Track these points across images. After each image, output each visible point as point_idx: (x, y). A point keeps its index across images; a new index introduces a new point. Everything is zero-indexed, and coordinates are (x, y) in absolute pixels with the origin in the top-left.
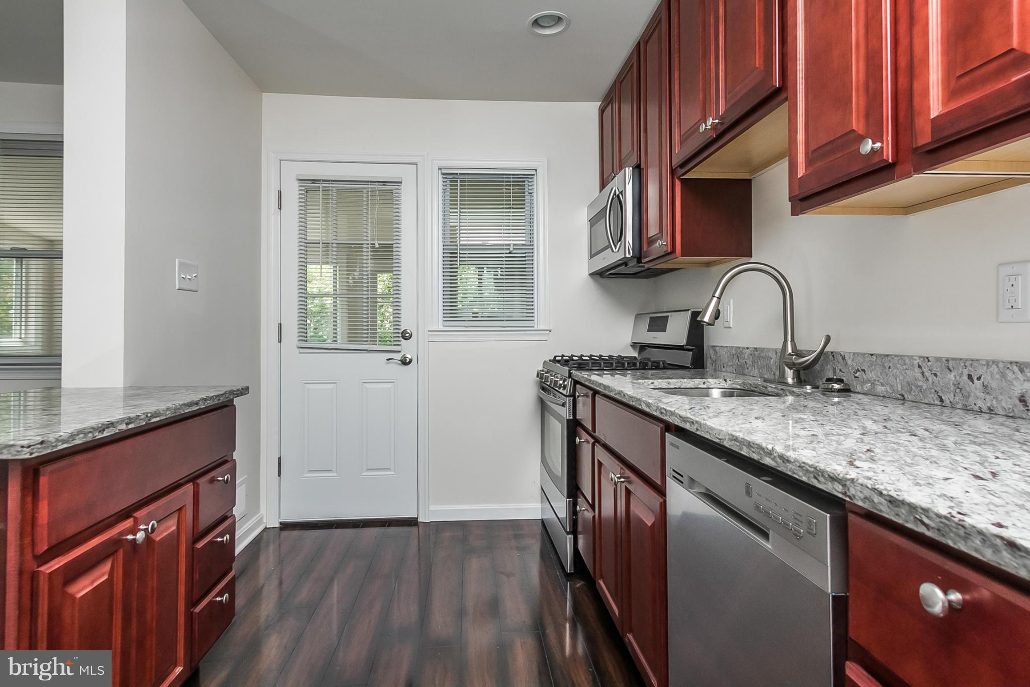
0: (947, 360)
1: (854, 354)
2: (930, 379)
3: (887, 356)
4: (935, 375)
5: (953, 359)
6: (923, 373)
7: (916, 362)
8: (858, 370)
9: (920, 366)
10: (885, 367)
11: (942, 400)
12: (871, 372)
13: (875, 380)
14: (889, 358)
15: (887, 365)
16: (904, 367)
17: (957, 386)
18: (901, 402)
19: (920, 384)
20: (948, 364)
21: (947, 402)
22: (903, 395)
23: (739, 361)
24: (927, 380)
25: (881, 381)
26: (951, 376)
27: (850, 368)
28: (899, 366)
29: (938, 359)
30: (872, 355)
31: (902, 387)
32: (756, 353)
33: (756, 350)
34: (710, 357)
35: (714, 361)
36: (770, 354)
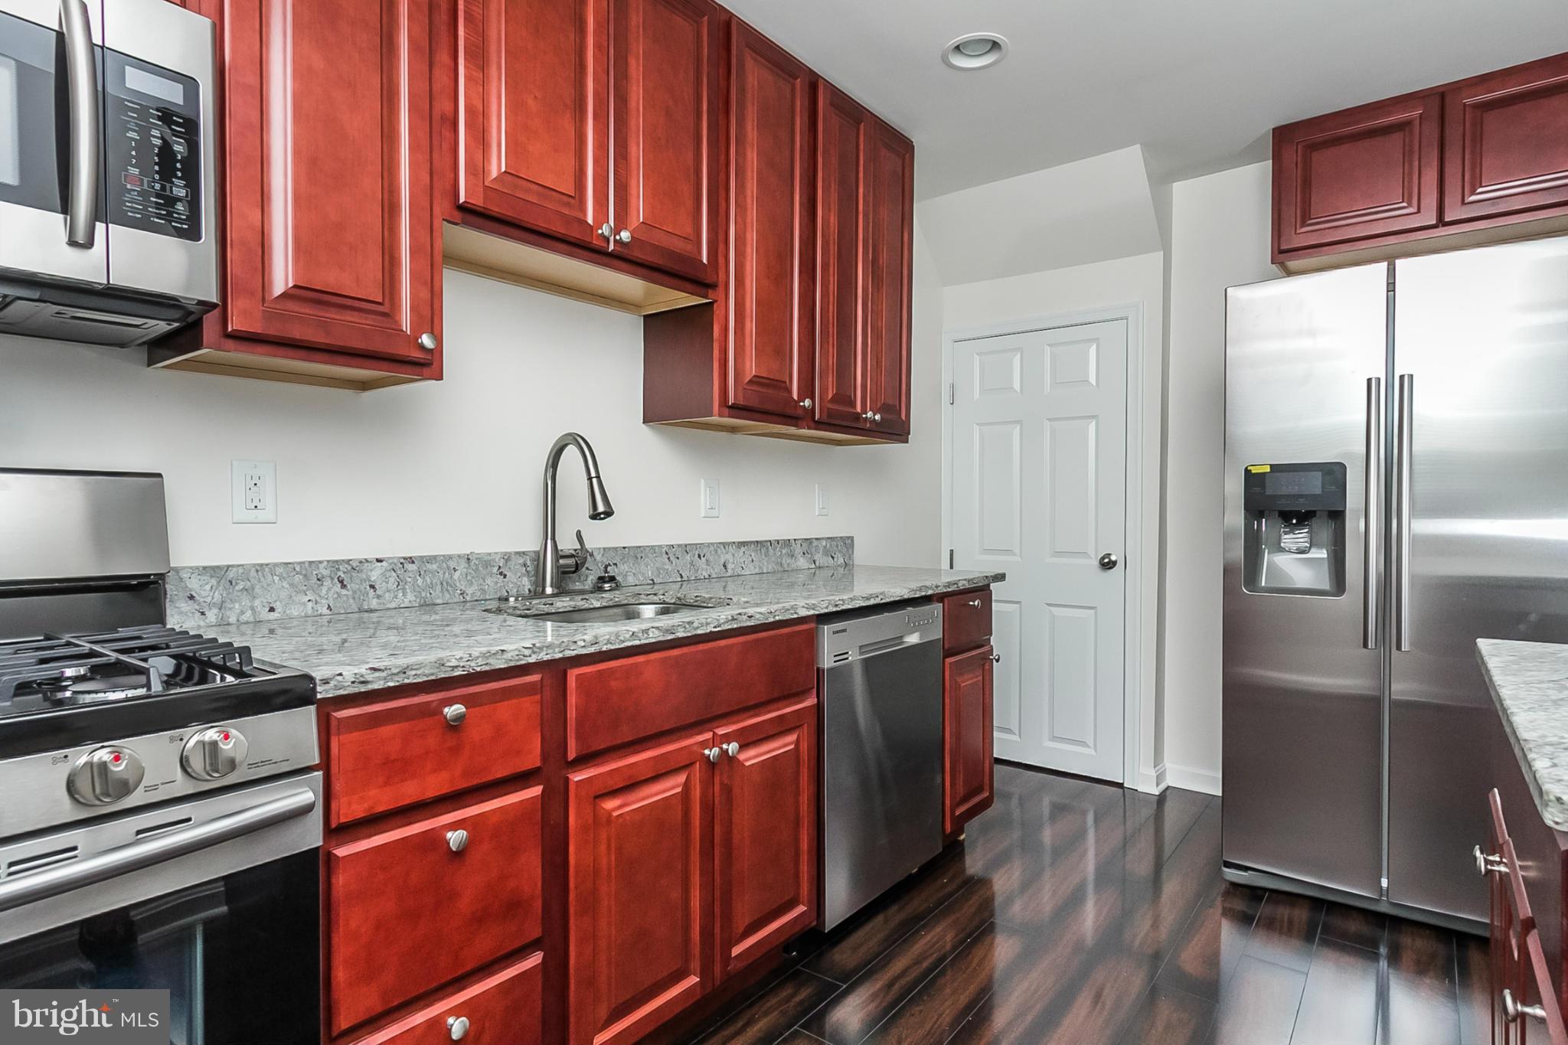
0: (686, 546)
1: (604, 549)
2: (674, 563)
3: (639, 547)
4: (678, 558)
5: (689, 544)
6: (669, 558)
7: (664, 550)
8: (610, 565)
9: (667, 553)
10: (637, 558)
11: (682, 577)
12: (623, 564)
13: (627, 572)
14: (642, 549)
15: (639, 556)
16: (654, 555)
17: (692, 563)
18: (652, 586)
19: (666, 567)
20: (686, 548)
21: (685, 578)
22: (653, 580)
23: (344, 586)
24: (672, 563)
25: (634, 571)
26: (688, 557)
27: (600, 565)
28: (650, 555)
29: (679, 546)
30: (624, 548)
31: (652, 574)
32: (410, 567)
33: (411, 560)
34: (191, 597)
35: (210, 605)
36: (452, 564)
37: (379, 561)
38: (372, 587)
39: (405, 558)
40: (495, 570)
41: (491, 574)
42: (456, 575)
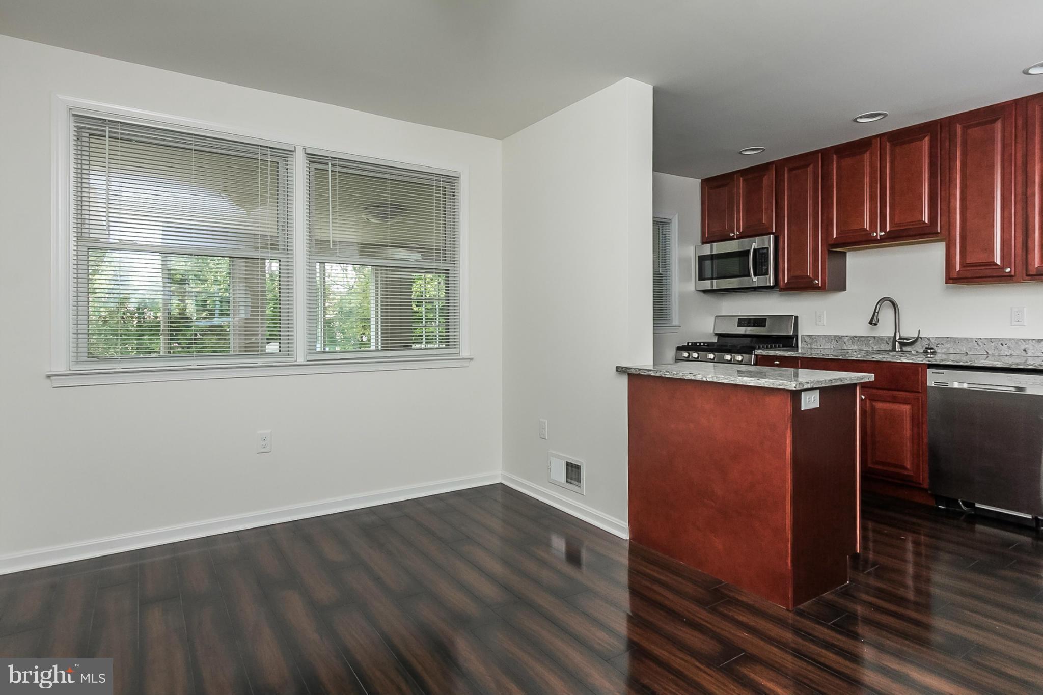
1: (936, 337)
2: (982, 346)
4: (985, 344)
5: (993, 338)
6: (978, 344)
7: (974, 340)
8: (939, 344)
9: (976, 341)
11: (987, 353)
12: (948, 345)
13: (949, 348)
14: (958, 339)
15: (957, 341)
16: (967, 342)
17: (996, 348)
19: (976, 347)
20: (991, 340)
21: (990, 354)
22: (966, 352)
23: (837, 342)
24: (980, 346)
25: (954, 348)
26: (993, 344)
27: (934, 343)
28: (965, 341)
29: (986, 338)
30: (948, 338)
31: (966, 349)
32: (856, 338)
33: (856, 337)
34: (805, 341)
35: (809, 343)
36: (869, 338)
37: (847, 336)
38: (845, 343)
39: (854, 336)
40: (885, 342)
41: (883, 343)
42: (871, 342)
